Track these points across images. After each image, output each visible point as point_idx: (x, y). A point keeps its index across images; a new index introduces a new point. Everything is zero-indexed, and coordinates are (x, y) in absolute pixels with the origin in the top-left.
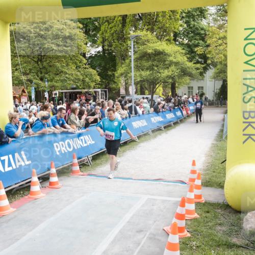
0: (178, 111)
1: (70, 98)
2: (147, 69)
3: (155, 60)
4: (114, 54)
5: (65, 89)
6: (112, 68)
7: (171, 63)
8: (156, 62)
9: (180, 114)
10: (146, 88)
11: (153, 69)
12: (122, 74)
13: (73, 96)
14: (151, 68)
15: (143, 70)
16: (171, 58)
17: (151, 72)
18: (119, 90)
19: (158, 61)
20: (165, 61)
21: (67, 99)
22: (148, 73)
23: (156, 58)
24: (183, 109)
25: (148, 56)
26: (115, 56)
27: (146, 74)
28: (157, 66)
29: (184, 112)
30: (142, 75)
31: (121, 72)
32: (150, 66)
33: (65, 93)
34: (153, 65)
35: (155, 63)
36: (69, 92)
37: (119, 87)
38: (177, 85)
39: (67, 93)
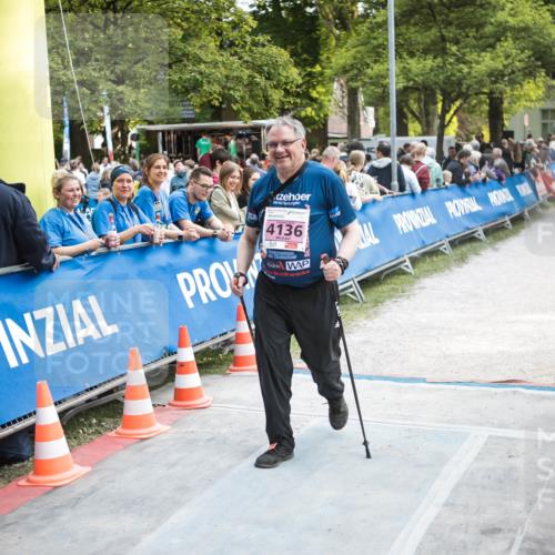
0: (521, 182)
1: (179, 149)
2: (426, 52)
3: (450, 24)
4: (310, 10)
5: (161, 122)
6: (305, 56)
7: (502, 32)
8: (452, 29)
9: (530, 191)
10: (412, 113)
11: (444, 52)
12: (345, 71)
13: (187, 142)
14: (437, 48)
15: (412, 55)
16: (501, 16)
17: (439, 60)
18: (325, 125)
19: (459, 26)
20: (480, 26)
21: (170, 152)
22: (429, 62)
23: (452, 15)
24: (536, 175)
25: (425, 11)
26: (314, 18)
27: (421, 66)
28: (457, 42)
29: (541, 186)
30: (409, 70)
31: (342, 62)
32: (434, 43)
33: (163, 132)
34: (443, 39)
35: (450, 33)
36: (175, 131)
37: (326, 115)
38: (506, 104)
39: (169, 132)
